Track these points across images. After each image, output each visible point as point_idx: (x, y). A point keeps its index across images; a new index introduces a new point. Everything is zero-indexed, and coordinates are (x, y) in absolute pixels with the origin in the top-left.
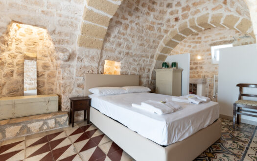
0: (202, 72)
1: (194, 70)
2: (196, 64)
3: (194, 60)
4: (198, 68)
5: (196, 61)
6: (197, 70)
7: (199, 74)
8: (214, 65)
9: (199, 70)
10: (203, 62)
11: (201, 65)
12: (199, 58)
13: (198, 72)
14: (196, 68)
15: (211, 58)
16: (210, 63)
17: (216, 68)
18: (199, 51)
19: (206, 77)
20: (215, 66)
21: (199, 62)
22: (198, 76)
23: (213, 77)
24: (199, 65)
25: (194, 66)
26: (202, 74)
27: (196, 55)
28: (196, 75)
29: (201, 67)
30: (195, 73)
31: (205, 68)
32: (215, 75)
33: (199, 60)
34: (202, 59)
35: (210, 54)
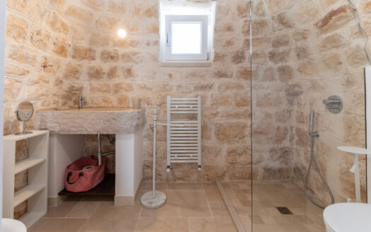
0: (130, 88)
1: (104, 81)
2: (111, 57)
3: (106, 41)
4: (120, 72)
5: (110, 48)
6: (116, 81)
7: (123, 93)
8: (165, 65)
9: (120, 79)
10: (135, 54)
11: (128, 65)
12: (122, 33)
13: (118, 88)
14: (112, 73)
15: (157, 43)
16: (155, 58)
17: (170, 76)
18: (122, 9)
19: (144, 105)
20: (168, 70)
21: (121, 51)
22: (121, 101)
23: (162, 104)
24: (120, 64)
25: (106, 67)
26: (130, 95)
27: (113, 23)
28: (113, 99)
29: (129, 72)
30: (108, 91)
31: (141, 76)
32: (169, 98)
33: (122, 43)
34: (132, 44)
35: (156, 30)
